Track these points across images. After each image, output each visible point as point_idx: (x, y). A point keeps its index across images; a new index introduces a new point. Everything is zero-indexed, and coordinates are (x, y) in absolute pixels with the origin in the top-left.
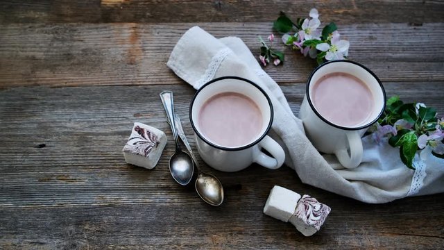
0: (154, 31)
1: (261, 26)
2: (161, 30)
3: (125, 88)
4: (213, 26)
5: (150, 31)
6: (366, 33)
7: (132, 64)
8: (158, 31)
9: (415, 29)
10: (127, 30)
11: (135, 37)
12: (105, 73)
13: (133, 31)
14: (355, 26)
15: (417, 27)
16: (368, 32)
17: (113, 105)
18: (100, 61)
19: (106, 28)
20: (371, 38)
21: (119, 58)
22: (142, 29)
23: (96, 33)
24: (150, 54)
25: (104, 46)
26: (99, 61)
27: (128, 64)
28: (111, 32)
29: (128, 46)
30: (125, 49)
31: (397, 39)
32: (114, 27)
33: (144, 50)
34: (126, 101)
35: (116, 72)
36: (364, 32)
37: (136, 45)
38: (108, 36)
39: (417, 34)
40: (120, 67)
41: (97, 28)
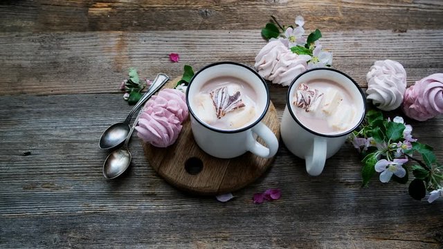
0: (140, 39)
1: (247, 34)
2: (148, 38)
3: (111, 96)
4: (199, 33)
5: (137, 38)
6: (351, 40)
7: (118, 72)
8: (144, 39)
9: (399, 35)
10: (114, 38)
11: (122, 45)
12: (91, 81)
13: (120, 39)
14: (341, 33)
15: (401, 34)
16: (353, 38)
17: (99, 112)
18: (87, 69)
19: (92, 36)
20: (356, 45)
21: (106, 66)
22: (129, 37)
23: (83, 41)
24: (136, 62)
25: (89, 55)
26: (85, 69)
27: (115, 72)
28: (98, 40)
29: (114, 54)
30: (112, 57)
31: (382, 45)
32: (101, 35)
33: (130, 58)
34: (113, 109)
35: (102, 79)
36: (350, 38)
37: (122, 53)
38: (94, 44)
39: (402, 40)
40: (106, 75)
41: (84, 37)
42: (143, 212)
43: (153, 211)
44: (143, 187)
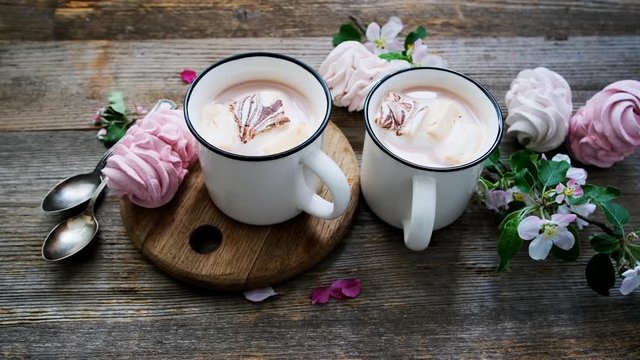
0: (136, 51)
1: (311, 43)
2: (147, 50)
3: (77, 134)
4: (232, 43)
5: (130, 51)
6: (479, 51)
7: (94, 98)
8: (143, 50)
9: (556, 44)
10: (92, 50)
11: (104, 59)
12: (45, 112)
13: (101, 51)
14: (461, 41)
15: (559, 42)
16: (483, 48)
17: (53, 159)
18: (40, 95)
19: (57, 47)
20: (487, 58)
21: (74, 90)
22: (117, 48)
23: (41, 54)
24: (124, 83)
25: (50, 73)
26: (38, 94)
27: (88, 98)
28: (65, 53)
29: (90, 72)
30: (85, 77)
31: (529, 57)
32: (72, 47)
33: (116, 78)
34: (77, 153)
35: (66, 109)
36: (478, 48)
37: (104, 71)
38: (60, 58)
39: (561, 51)
40: (73, 103)
41: (42, 48)
42: (109, 321)
43: (128, 320)
44: (116, 279)
